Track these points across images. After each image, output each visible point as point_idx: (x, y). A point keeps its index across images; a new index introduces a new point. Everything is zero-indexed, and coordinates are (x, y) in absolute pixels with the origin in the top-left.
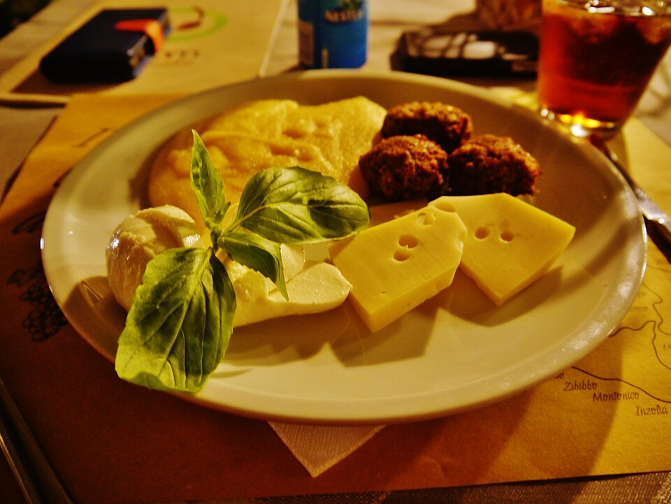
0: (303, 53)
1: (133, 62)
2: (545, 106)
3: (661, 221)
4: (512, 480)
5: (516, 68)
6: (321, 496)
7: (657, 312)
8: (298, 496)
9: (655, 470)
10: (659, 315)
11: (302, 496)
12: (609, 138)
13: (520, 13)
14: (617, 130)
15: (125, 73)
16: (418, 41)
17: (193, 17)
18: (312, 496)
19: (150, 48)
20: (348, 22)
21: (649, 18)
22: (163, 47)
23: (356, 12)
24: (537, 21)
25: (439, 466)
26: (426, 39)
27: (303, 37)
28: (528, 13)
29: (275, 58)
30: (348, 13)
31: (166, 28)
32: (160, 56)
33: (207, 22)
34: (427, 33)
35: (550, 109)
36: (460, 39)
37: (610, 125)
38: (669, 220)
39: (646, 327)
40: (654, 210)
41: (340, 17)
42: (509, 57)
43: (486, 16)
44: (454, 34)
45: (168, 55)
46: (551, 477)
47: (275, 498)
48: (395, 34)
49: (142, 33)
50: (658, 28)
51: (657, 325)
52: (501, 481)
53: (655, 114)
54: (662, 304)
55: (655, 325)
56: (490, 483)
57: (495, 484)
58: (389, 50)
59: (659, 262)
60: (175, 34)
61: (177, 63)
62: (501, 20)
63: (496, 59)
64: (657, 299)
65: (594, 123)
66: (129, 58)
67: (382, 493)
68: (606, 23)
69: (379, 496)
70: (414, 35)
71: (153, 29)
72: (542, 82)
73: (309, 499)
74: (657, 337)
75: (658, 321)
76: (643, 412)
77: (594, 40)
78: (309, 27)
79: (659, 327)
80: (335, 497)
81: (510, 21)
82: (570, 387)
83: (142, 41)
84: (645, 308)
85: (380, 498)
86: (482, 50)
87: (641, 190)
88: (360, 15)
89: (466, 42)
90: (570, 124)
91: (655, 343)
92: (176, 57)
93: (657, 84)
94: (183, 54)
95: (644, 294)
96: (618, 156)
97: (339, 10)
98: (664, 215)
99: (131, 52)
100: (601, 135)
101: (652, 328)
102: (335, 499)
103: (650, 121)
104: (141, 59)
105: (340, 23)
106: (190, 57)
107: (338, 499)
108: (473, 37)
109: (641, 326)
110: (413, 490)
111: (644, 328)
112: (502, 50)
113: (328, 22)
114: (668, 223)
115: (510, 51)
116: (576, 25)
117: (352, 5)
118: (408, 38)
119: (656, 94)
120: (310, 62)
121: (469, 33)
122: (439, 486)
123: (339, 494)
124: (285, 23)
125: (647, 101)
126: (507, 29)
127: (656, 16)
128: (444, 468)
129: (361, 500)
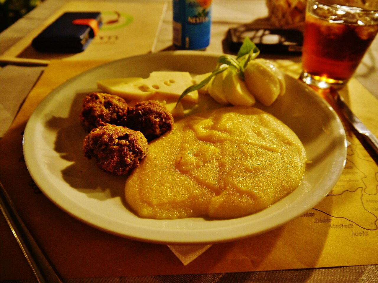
0: (175, 39)
1: (83, 42)
2: (306, 71)
3: (367, 134)
4: (287, 268)
5: (290, 49)
6: (188, 275)
7: (364, 183)
8: (177, 275)
9: (361, 264)
10: (365, 184)
11: (179, 275)
12: (340, 89)
13: (293, 19)
14: (344, 84)
15: (78, 48)
16: (238, 34)
17: (115, 17)
18: (184, 275)
19: (92, 34)
20: (200, 23)
21: (362, 26)
22: (99, 33)
23: (205, 18)
24: (302, 24)
25: (249, 260)
26: (242, 32)
27: (175, 30)
28: (297, 19)
29: (159, 41)
30: (201, 18)
31: (100, 23)
32: (97, 39)
33: (122, 20)
34: (242, 29)
35: (308, 73)
36: (260, 33)
37: (341, 82)
38: (371, 134)
39: (357, 191)
40: (363, 128)
41: (196, 21)
42: (287, 43)
43: (274, 20)
44: (257, 30)
45: (101, 38)
46: (307, 267)
47: (165, 276)
48: (225, 29)
49: (88, 26)
50: (367, 32)
51: (364, 190)
52: (282, 269)
53: (365, 76)
54: (366, 178)
55: (362, 189)
56: (276, 270)
57: (279, 270)
58: (222, 38)
59: (365, 156)
60: (105, 26)
61: (106, 43)
62: (282, 22)
63: (280, 44)
64: (364, 176)
65: (332, 81)
66: (81, 40)
67: (220, 274)
68: (339, 29)
69: (219, 275)
70: (236, 30)
71: (93, 24)
72: (304, 57)
73: (182, 276)
74: (363, 196)
75: (364, 187)
76: (355, 235)
77: (332, 37)
78: (179, 26)
79: (364, 191)
80: (196, 276)
81: (287, 23)
82: (318, 221)
83: (88, 30)
84: (358, 180)
85: (219, 277)
86: (272, 39)
87: (357, 117)
88: (207, 19)
89: (263, 35)
90: (319, 81)
91: (362, 199)
92: (105, 39)
93: (366, 59)
94: (110, 38)
95: (357, 173)
96: (344, 99)
97: (196, 17)
98: (369, 131)
99: (82, 37)
100: (335, 87)
101: (360, 191)
102: (196, 277)
103: (362, 80)
104: (87, 40)
105: (196, 24)
106: (113, 39)
107: (198, 277)
108: (267, 32)
109: (355, 190)
110: (236, 273)
111: (356, 191)
112: (283, 40)
113: (190, 23)
114: (370, 135)
115: (287, 40)
116: (323, 29)
117: (202, 15)
118: (232, 32)
119: (365, 65)
120: (179, 44)
121: (265, 30)
122: (250, 271)
123: (198, 274)
124: (165, 22)
125: (361, 69)
126: (286, 28)
127: (365, 26)
128: (252, 262)
129: (210, 277)
